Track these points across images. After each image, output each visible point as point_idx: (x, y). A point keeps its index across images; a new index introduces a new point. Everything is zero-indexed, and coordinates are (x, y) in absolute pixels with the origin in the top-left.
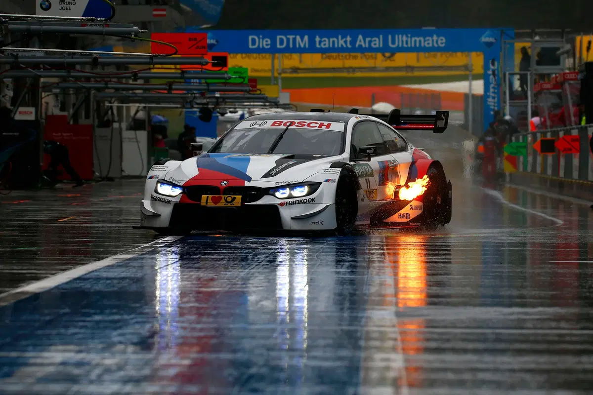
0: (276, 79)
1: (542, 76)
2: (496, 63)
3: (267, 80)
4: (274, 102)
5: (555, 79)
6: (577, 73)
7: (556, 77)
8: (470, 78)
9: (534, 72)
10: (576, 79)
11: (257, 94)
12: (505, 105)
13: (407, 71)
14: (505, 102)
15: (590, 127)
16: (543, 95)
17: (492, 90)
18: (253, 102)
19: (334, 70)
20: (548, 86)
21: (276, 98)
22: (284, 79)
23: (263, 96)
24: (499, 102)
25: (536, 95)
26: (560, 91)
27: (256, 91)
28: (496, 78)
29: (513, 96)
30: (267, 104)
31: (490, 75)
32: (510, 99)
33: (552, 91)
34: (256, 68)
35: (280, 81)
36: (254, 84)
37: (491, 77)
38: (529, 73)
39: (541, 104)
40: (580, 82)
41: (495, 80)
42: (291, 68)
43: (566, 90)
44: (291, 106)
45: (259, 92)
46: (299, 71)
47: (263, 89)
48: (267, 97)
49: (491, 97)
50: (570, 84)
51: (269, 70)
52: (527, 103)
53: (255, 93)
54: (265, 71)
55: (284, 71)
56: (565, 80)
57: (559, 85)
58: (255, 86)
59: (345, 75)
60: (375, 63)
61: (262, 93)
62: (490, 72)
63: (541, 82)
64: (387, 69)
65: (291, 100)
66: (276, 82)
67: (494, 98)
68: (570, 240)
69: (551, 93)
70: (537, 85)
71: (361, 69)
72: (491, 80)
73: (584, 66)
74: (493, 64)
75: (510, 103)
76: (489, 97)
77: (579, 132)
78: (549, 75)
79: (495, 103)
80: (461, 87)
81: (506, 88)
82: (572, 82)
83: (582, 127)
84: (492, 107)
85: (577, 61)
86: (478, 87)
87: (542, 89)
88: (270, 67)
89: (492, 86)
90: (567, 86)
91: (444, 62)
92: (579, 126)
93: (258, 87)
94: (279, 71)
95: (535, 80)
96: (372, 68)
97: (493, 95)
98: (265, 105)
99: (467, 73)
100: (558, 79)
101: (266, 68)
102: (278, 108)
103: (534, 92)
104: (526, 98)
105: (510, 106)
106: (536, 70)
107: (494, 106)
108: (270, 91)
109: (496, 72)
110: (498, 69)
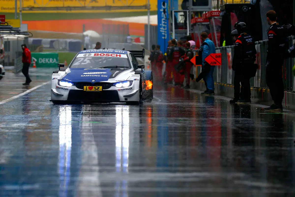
0: (18, 14)
1: (196, 13)
2: (166, 4)
3: (13, 15)
4: (17, 31)
5: (205, 15)
6: (220, 12)
7: (206, 14)
8: (149, 14)
9: (191, 10)
10: (219, 16)
11: (5, 26)
12: (171, 32)
13: (106, 9)
14: (172, 31)
15: (228, 48)
16: (197, 25)
17: (163, 22)
18: (3, 31)
19: (57, 8)
20: (200, 20)
21: (18, 28)
22: (23, 14)
23: (10, 27)
24: (167, 30)
25: (193, 26)
26: (208, 23)
27: (4, 23)
28: (166, 14)
29: (178, 26)
30: (12, 32)
31: (162, 12)
32: (175, 29)
33: (203, 23)
34: (4, 7)
35: (21, 16)
36: (4, 18)
37: (163, 13)
38: (187, 11)
39: (196, 32)
40: (221, 17)
41: (165, 15)
42: (28, 7)
43: (212, 23)
44: (28, 33)
45: (6, 24)
46: (33, 9)
47: (9, 22)
48: (12, 28)
49: (162, 27)
50: (215, 19)
51: (13, 9)
52: (187, 31)
53: (4, 25)
54: (11, 9)
55: (24, 9)
56: (212, 16)
57: (208, 19)
58: (4, 20)
59: (64, 11)
60: (85, 4)
61: (9, 24)
62: (162, 10)
63: (196, 17)
64: (93, 8)
65: (28, 29)
66: (18, 17)
67: (164, 27)
68: (215, 125)
69: (202, 25)
70: (193, 20)
71: (75, 8)
72: (162, 16)
73: (224, 7)
74: (164, 5)
75: (175, 31)
76: (161, 27)
77: (221, 51)
78: (201, 12)
79: (165, 31)
80: (142, 20)
81: (172, 21)
82: (216, 17)
83: (223, 48)
84: (163, 34)
85: (220, 3)
86: (154, 20)
87: (196, 22)
88: (14, 7)
89: (163, 19)
90: (213, 20)
91: (131, 3)
92: (221, 47)
93: (6, 21)
94: (20, 9)
95: (192, 15)
96: (83, 7)
97: (163, 25)
98: (11, 33)
99: (146, 10)
100: (207, 15)
101: (12, 7)
102: (19, 34)
103: (191, 24)
104: (186, 28)
105: (175, 33)
106: (192, 9)
107: (165, 33)
108: (14, 23)
109: (166, 10)
110: (167, 8)
